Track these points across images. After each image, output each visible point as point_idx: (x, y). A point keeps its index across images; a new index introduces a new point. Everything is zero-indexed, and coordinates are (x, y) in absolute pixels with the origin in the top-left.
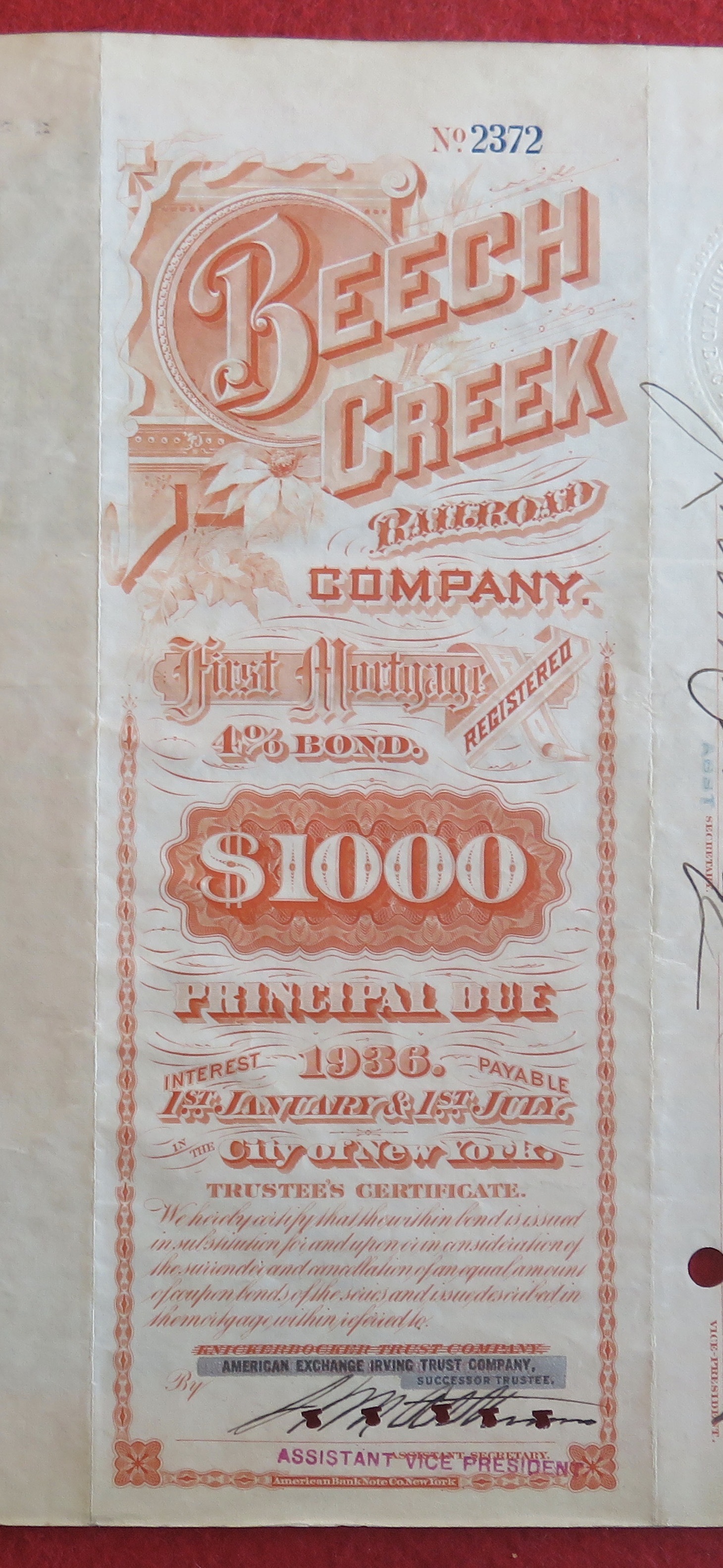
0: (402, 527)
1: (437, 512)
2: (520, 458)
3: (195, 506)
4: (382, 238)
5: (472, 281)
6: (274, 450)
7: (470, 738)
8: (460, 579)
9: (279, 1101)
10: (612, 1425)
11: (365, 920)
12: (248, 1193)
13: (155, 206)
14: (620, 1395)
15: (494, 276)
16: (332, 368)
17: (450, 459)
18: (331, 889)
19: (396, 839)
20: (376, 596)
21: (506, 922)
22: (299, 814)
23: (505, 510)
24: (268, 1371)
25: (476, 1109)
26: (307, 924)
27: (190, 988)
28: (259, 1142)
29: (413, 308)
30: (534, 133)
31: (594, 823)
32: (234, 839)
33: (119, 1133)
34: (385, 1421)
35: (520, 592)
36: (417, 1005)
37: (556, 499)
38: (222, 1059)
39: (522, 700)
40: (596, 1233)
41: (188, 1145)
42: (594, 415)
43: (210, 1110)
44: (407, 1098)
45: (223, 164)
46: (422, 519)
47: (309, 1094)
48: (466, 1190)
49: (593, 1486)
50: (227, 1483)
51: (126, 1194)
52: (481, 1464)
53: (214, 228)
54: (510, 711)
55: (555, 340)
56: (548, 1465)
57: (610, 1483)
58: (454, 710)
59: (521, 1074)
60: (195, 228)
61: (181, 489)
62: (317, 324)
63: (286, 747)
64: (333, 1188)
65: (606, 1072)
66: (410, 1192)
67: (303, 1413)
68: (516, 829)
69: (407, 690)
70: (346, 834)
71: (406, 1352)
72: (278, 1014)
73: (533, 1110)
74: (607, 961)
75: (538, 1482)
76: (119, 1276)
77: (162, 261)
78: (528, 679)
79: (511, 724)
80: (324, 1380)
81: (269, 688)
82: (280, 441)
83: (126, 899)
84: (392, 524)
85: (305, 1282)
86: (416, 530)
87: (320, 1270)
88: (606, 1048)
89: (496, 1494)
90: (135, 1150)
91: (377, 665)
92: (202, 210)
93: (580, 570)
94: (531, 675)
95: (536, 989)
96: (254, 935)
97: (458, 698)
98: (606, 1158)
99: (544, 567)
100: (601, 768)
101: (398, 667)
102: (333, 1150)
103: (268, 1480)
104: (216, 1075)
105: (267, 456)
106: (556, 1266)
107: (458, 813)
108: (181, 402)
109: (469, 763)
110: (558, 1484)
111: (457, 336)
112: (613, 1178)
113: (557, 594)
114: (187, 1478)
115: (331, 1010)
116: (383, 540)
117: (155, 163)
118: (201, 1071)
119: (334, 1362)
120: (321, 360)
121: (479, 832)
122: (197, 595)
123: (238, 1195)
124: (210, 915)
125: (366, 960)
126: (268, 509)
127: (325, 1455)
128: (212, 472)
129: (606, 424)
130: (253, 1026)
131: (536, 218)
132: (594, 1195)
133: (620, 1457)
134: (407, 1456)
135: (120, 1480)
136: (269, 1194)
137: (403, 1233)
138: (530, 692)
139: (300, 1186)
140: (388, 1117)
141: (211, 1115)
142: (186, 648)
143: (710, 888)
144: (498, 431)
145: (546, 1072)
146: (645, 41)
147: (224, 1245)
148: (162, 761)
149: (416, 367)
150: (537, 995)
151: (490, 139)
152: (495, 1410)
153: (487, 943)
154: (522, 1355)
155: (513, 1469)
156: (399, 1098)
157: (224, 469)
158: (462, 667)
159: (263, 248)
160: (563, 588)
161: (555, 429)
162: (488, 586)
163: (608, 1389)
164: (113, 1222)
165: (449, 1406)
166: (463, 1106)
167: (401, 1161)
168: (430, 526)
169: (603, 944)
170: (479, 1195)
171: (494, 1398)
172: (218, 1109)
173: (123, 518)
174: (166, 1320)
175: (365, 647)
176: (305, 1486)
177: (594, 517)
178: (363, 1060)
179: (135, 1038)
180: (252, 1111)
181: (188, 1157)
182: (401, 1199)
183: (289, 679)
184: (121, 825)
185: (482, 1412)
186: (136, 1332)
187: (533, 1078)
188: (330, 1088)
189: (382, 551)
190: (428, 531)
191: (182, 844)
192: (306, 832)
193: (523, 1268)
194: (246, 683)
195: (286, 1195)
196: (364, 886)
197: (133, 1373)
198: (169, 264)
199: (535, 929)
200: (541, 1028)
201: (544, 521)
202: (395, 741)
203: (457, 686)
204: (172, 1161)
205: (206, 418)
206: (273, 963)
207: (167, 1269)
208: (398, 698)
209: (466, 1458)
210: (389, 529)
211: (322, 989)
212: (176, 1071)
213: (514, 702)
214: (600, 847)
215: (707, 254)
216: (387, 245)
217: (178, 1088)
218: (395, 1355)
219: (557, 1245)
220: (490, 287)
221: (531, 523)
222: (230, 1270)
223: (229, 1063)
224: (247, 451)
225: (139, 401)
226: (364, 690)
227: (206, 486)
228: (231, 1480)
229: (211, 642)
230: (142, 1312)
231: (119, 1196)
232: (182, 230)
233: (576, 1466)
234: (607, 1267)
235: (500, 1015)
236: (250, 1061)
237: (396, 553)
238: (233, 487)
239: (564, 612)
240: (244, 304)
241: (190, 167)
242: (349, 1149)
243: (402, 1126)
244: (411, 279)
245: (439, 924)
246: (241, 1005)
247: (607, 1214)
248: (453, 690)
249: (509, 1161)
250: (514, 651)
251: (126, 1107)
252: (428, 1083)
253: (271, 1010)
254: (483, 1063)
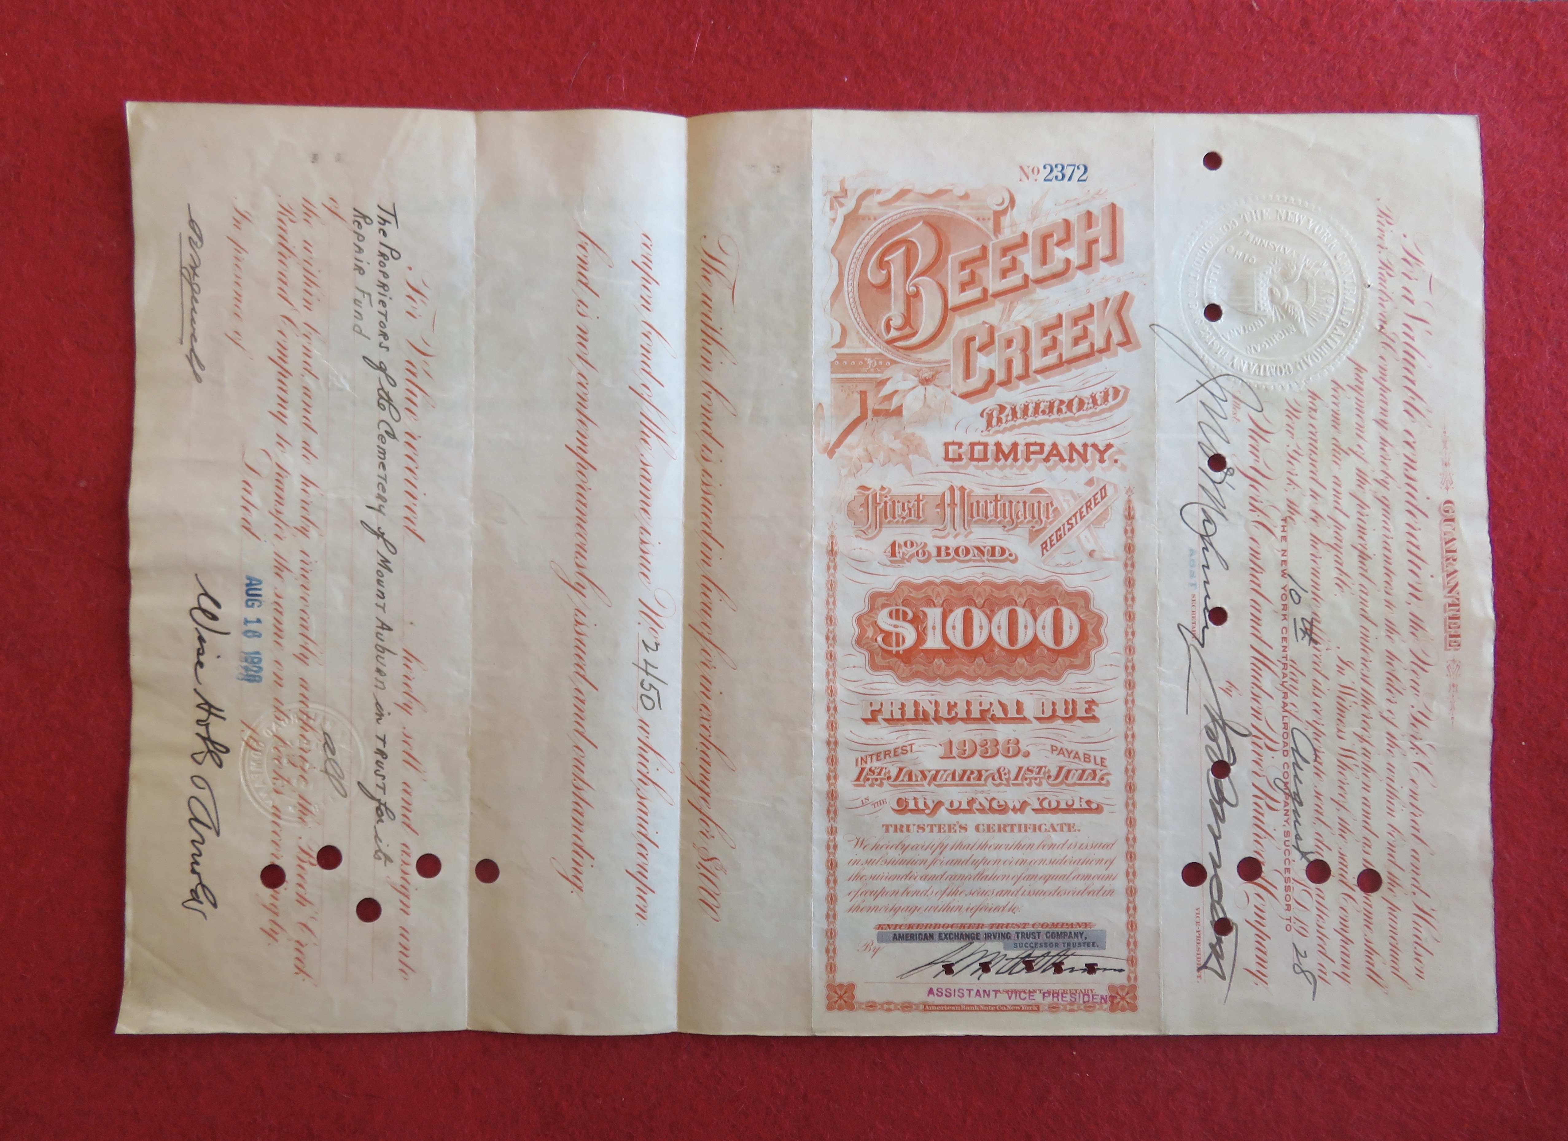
0: (1001, 416)
1: (1023, 406)
2: (1074, 372)
3: (872, 404)
4: (988, 236)
5: (1044, 262)
6: (921, 369)
7: (1044, 547)
8: (1037, 448)
9: (927, 773)
10: (1135, 972)
11: (980, 660)
12: (908, 830)
13: (846, 217)
14: (1140, 954)
15: (1058, 259)
16: (957, 317)
17: (1031, 373)
18: (958, 641)
19: (998, 610)
20: (985, 459)
21: (1067, 661)
22: (938, 595)
23: (1065, 404)
24: (921, 940)
25: (1049, 777)
26: (943, 663)
27: (871, 704)
28: (915, 799)
29: (1007, 279)
30: (1082, 169)
31: (1122, 599)
32: (897, 611)
33: (828, 793)
34: (993, 970)
35: (1075, 456)
36: (1012, 713)
37: (1097, 397)
38: (891, 747)
39: (1077, 523)
40: (1124, 855)
41: (870, 801)
42: (1121, 344)
43: (884, 779)
44: (1006, 771)
45: (888, 190)
46: (1014, 411)
47: (945, 768)
48: (1043, 827)
49: (1123, 1010)
50: (896, 1009)
51: (832, 831)
52: (1053, 996)
53: (883, 230)
54: (1069, 530)
55: (1096, 298)
56: (1095, 997)
57: (1134, 1008)
58: (1034, 529)
59: (1077, 756)
60: (871, 231)
61: (863, 394)
62: (947, 289)
63: (929, 554)
64: (961, 827)
65: (1130, 753)
66: (1008, 829)
67: (943, 966)
68: (1073, 603)
69: (1005, 517)
70: (967, 607)
71: (1007, 928)
72: (926, 719)
73: (1085, 777)
74: (1130, 685)
75: (1089, 1007)
76: (828, 881)
77: (851, 252)
78: (1080, 510)
79: (1070, 538)
80: (956, 945)
81: (919, 517)
82: (925, 363)
83: (831, 648)
84: (995, 414)
85: (944, 885)
86: (1010, 418)
87: (953, 878)
88: (1130, 739)
89: (1063, 1016)
90: (838, 804)
91: (986, 502)
92: (875, 219)
93: (1112, 442)
94: (1082, 507)
95: (1087, 702)
96: (911, 670)
97: (1037, 522)
98: (1130, 807)
99: (1090, 440)
100: (1126, 565)
101: (999, 503)
102: (960, 803)
103: (921, 1007)
104: (887, 757)
105: (917, 373)
106: (1100, 874)
107: (1037, 593)
108: (863, 339)
109: (1044, 562)
110: (1101, 1009)
111: (1034, 296)
112: (1135, 820)
113: (1098, 456)
114: (871, 1006)
115: (959, 717)
116: (989, 424)
117: (846, 190)
118: (878, 755)
119: (962, 934)
120: (950, 313)
121: (1050, 605)
122: (874, 460)
123: (902, 831)
124: (883, 658)
125: (980, 685)
126: (917, 406)
127: (957, 991)
128: (882, 383)
129: (1129, 351)
130: (910, 726)
131: (1084, 222)
132: (1123, 830)
133: (1140, 992)
134: (1007, 992)
135: (830, 1008)
136: (921, 831)
137: (1004, 854)
138: (1082, 518)
139: (940, 826)
140: (994, 782)
141: (885, 782)
142: (867, 493)
143: (1194, 639)
144: (1061, 355)
145: (1092, 754)
146: (1152, 110)
147: (893, 862)
148: (853, 563)
149: (1009, 317)
150: (1087, 706)
151: (1055, 173)
152: (1062, 963)
153: (1055, 674)
154: (1078, 929)
155: (1073, 1000)
156: (1001, 771)
157: (890, 381)
158: (1039, 503)
159: (913, 243)
160: (1102, 453)
161: (1096, 354)
162: (1055, 452)
163: (1132, 950)
164: (824, 848)
165: (1033, 961)
166: (1041, 775)
167: (1003, 809)
168: (1019, 415)
169: (1128, 674)
170: (1051, 830)
171: (1061, 956)
172: (889, 778)
173: (828, 412)
174: (858, 909)
175: (978, 491)
176: (944, 1010)
177: (1121, 409)
178: (979, 747)
179: (837, 735)
180: (910, 779)
181: (870, 807)
182: (1003, 833)
183: (931, 511)
184: (828, 603)
185: (1054, 964)
186: (839, 916)
187: (1085, 758)
188: (958, 765)
189: (989, 431)
190: (1017, 418)
191: (866, 614)
192: (942, 606)
193: (1079, 876)
194: (904, 514)
195: (932, 831)
196: (978, 639)
197: (838, 941)
198: (855, 253)
199: (1085, 665)
200: (1090, 727)
201: (1090, 411)
202: (997, 550)
203: (1036, 515)
204: (861, 811)
205: (879, 349)
206: (922, 687)
207: (858, 877)
208: (999, 522)
209: (1044, 993)
210: (993, 417)
211: (953, 703)
212: (863, 755)
213: (1072, 524)
214: (1126, 614)
215: (1191, 243)
216: (991, 240)
217: (864, 765)
218: (1000, 930)
219: (1100, 861)
220: (1056, 265)
221: (1081, 413)
222: (897, 877)
223: (895, 750)
224: (904, 370)
225: (837, 339)
226: (978, 518)
227: (879, 391)
228: (899, 1007)
229: (883, 488)
230: (843, 904)
231: (828, 832)
232: (863, 232)
233: (1113, 998)
234: (1131, 874)
235: (1064, 719)
236: (908, 748)
237: (997, 432)
238: (896, 392)
239: (1103, 469)
240: (901, 278)
241: (868, 193)
242: (971, 802)
243: (1003, 788)
244: (1006, 261)
245: (1026, 662)
246: (903, 714)
247: (1131, 842)
248: (1033, 517)
249: (1069, 809)
250: (1071, 492)
251: (832, 777)
252: (1019, 761)
253: (921, 716)
254: (1053, 749)
